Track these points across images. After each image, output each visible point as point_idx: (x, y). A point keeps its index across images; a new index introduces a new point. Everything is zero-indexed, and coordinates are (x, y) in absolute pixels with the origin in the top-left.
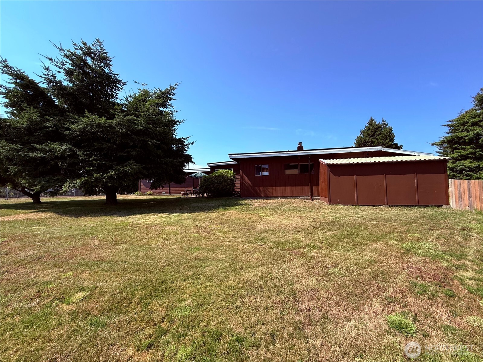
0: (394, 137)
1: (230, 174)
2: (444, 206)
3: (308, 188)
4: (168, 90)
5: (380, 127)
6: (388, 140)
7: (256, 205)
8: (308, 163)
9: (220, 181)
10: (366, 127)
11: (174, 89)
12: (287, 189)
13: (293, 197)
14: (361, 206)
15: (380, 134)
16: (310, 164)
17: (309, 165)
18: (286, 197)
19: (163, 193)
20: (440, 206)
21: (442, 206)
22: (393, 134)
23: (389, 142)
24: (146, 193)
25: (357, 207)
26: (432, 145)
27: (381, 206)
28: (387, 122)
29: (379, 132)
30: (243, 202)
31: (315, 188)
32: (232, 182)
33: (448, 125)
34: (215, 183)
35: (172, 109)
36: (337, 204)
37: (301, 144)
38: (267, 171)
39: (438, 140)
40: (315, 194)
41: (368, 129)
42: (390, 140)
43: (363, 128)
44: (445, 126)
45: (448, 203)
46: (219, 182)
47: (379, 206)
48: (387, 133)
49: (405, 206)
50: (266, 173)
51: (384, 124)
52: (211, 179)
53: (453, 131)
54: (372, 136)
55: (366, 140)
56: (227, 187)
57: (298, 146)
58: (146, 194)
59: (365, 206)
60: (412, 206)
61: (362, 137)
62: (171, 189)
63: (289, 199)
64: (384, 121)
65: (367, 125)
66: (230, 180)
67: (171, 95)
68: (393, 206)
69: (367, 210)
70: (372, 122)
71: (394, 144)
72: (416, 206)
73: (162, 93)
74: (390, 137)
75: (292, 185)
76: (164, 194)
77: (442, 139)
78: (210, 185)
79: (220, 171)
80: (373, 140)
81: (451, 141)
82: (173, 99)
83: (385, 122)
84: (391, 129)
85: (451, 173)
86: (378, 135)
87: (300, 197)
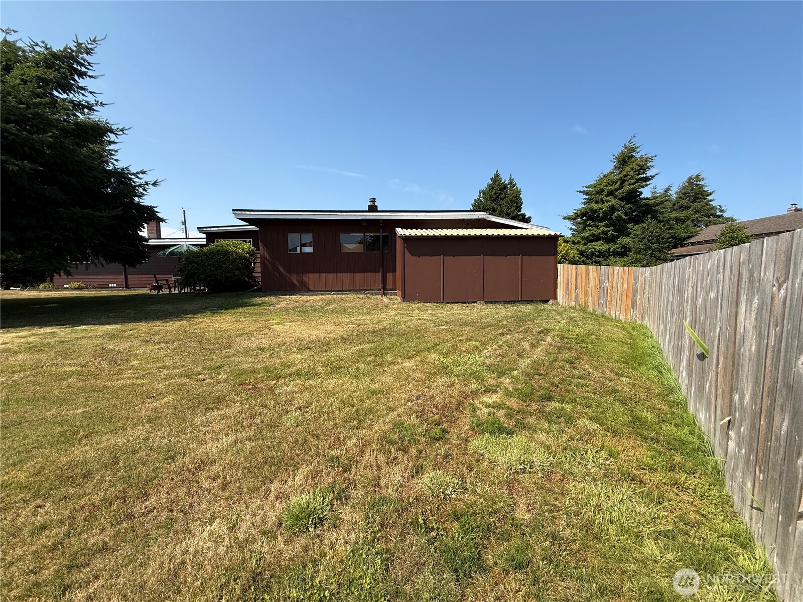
0: (522, 204)
1: (243, 250)
2: (551, 302)
3: (379, 276)
4: (72, 51)
5: (505, 187)
6: (513, 209)
7: (283, 304)
8: (378, 234)
9: (219, 262)
10: (488, 185)
11: (89, 52)
12: (345, 276)
13: (354, 291)
14: (448, 303)
15: (505, 198)
16: (383, 236)
17: (381, 237)
18: (343, 291)
19: (110, 285)
20: (546, 301)
21: (548, 301)
22: (521, 199)
23: (514, 210)
24: (67, 286)
25: (441, 305)
26: (565, 218)
27: (474, 302)
28: (516, 181)
29: (503, 195)
30: (258, 300)
31: (389, 276)
32: (245, 263)
33: (583, 192)
34: (209, 265)
35: (91, 99)
36: (414, 301)
37: (373, 200)
38: (311, 246)
39: (571, 213)
40: (389, 285)
41: (491, 188)
42: (517, 208)
43: (484, 187)
44: (580, 192)
45: (556, 298)
46: (216, 264)
47: (472, 302)
48: (513, 197)
49: (506, 302)
50: (309, 250)
51: (511, 183)
52: (201, 257)
53: (589, 201)
54: (495, 200)
55: (487, 205)
56: (234, 273)
57: (370, 204)
58: (66, 288)
59: (454, 303)
60: (514, 302)
61: (481, 201)
62: (129, 277)
63: (347, 294)
64: (512, 178)
65: (490, 182)
66: (241, 259)
67: (82, 65)
68: (491, 302)
69: (452, 309)
70: (496, 178)
71: (521, 214)
72: (518, 301)
73: (55, 56)
74: (517, 203)
75: (354, 271)
76: (112, 287)
77: (576, 211)
78: (197, 269)
79: (223, 242)
80: (495, 207)
81: (583, 214)
82: (90, 77)
83: (513, 180)
84: (519, 192)
85: (581, 258)
86: (503, 199)
87: (366, 290)
